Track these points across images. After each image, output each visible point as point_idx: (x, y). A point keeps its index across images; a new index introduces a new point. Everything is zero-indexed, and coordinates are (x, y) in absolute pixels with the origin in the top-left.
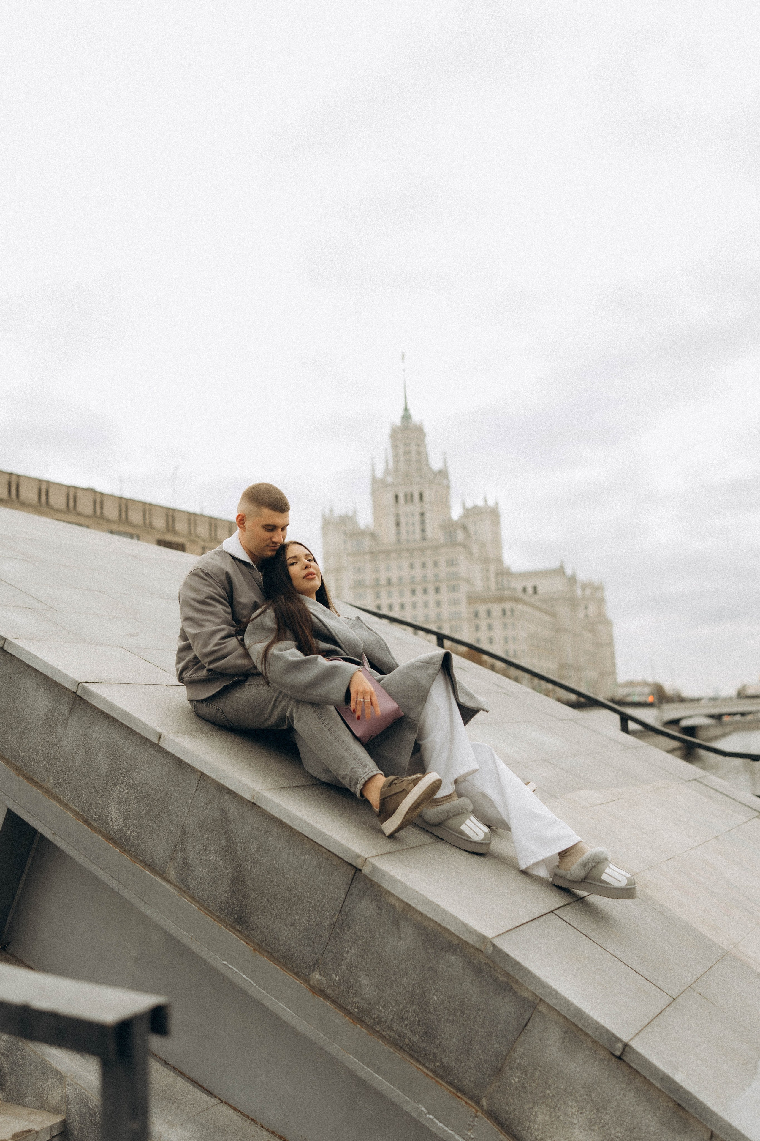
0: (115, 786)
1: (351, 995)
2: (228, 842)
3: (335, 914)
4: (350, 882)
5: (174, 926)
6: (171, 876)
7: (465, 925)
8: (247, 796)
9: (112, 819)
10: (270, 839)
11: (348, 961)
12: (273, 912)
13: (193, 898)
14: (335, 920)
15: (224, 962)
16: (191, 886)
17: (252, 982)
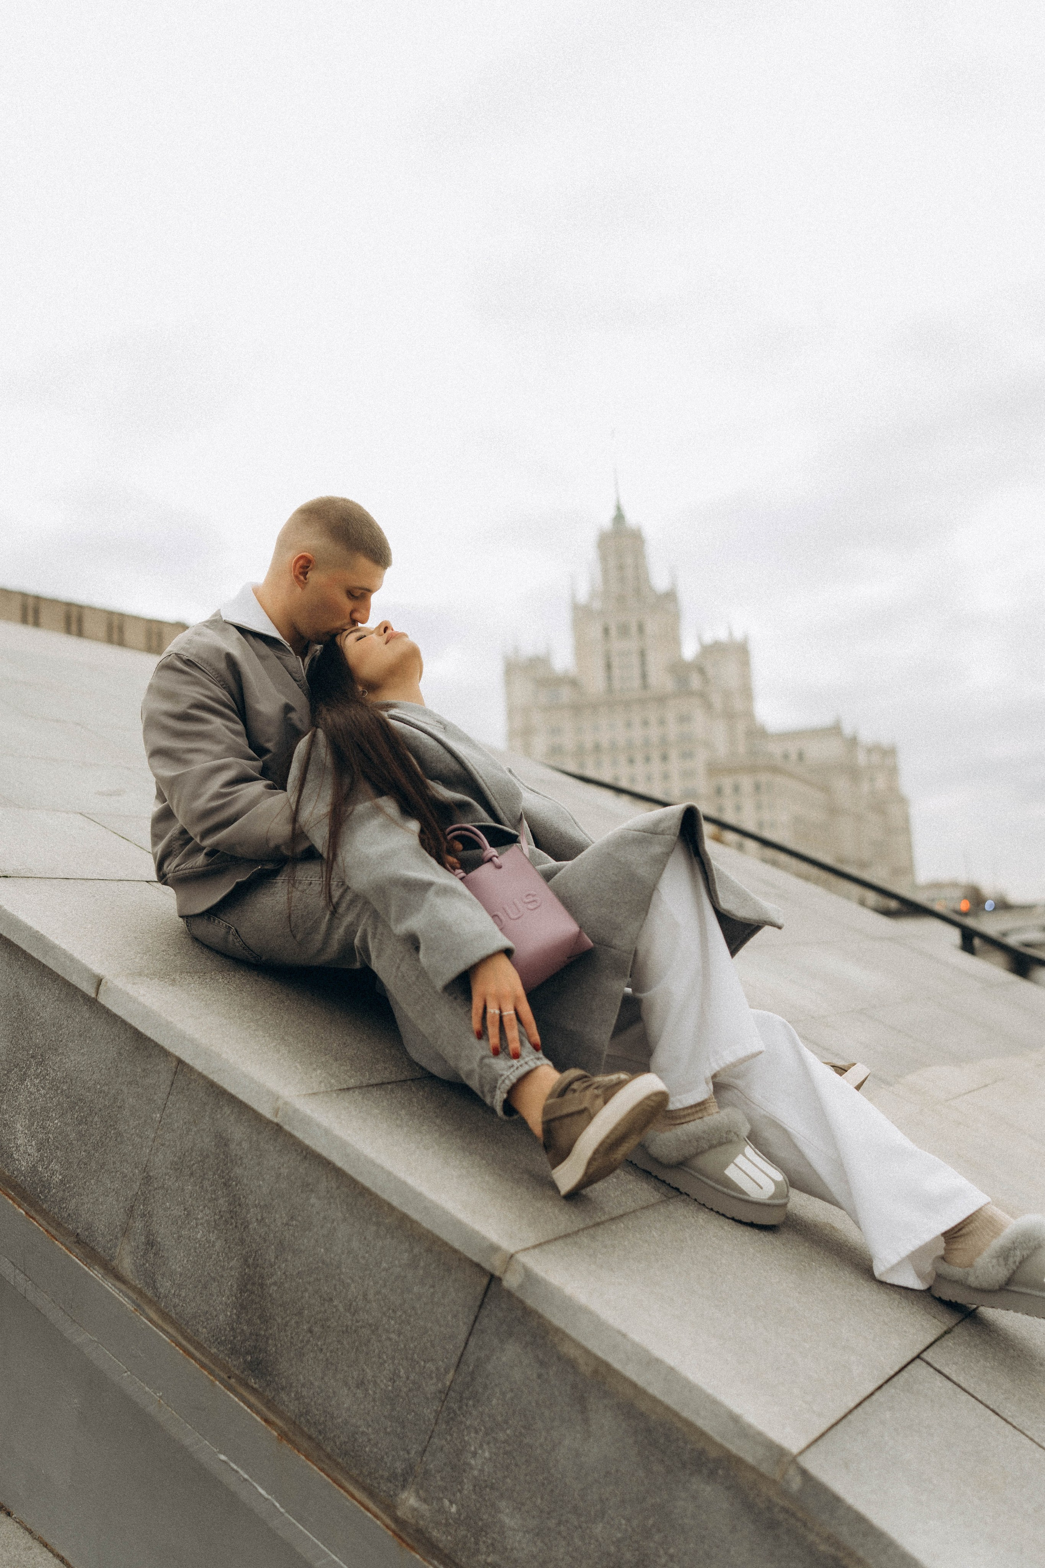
0: (22, 1081)
1: (483, 1548)
2: (230, 1204)
3: (447, 1371)
4: (478, 1303)
5: (126, 1372)
6: (126, 1266)
7: (735, 1419)
8: (266, 1111)
9: (18, 1147)
10: (313, 1200)
11: (476, 1473)
12: (321, 1356)
13: (165, 1315)
14: (448, 1383)
15: (223, 1457)
16: (162, 1290)
17: (278, 1505)
